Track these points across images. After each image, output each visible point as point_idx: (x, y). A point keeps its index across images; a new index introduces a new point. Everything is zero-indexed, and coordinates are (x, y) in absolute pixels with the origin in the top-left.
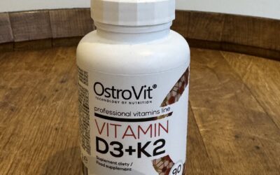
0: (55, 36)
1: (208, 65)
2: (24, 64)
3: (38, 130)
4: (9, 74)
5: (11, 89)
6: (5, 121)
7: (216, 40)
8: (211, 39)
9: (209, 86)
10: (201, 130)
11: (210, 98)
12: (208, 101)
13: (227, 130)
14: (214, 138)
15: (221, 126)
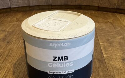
0: (31, 5)
1: (109, 21)
2: (15, 19)
3: (20, 53)
4: (8, 24)
5: (8, 32)
6: (4, 48)
7: (113, 8)
8: (111, 7)
9: (109, 32)
10: (104, 56)
11: (109, 39)
12: (108, 40)
13: (119, 56)
14: (112, 60)
15: (115, 54)
